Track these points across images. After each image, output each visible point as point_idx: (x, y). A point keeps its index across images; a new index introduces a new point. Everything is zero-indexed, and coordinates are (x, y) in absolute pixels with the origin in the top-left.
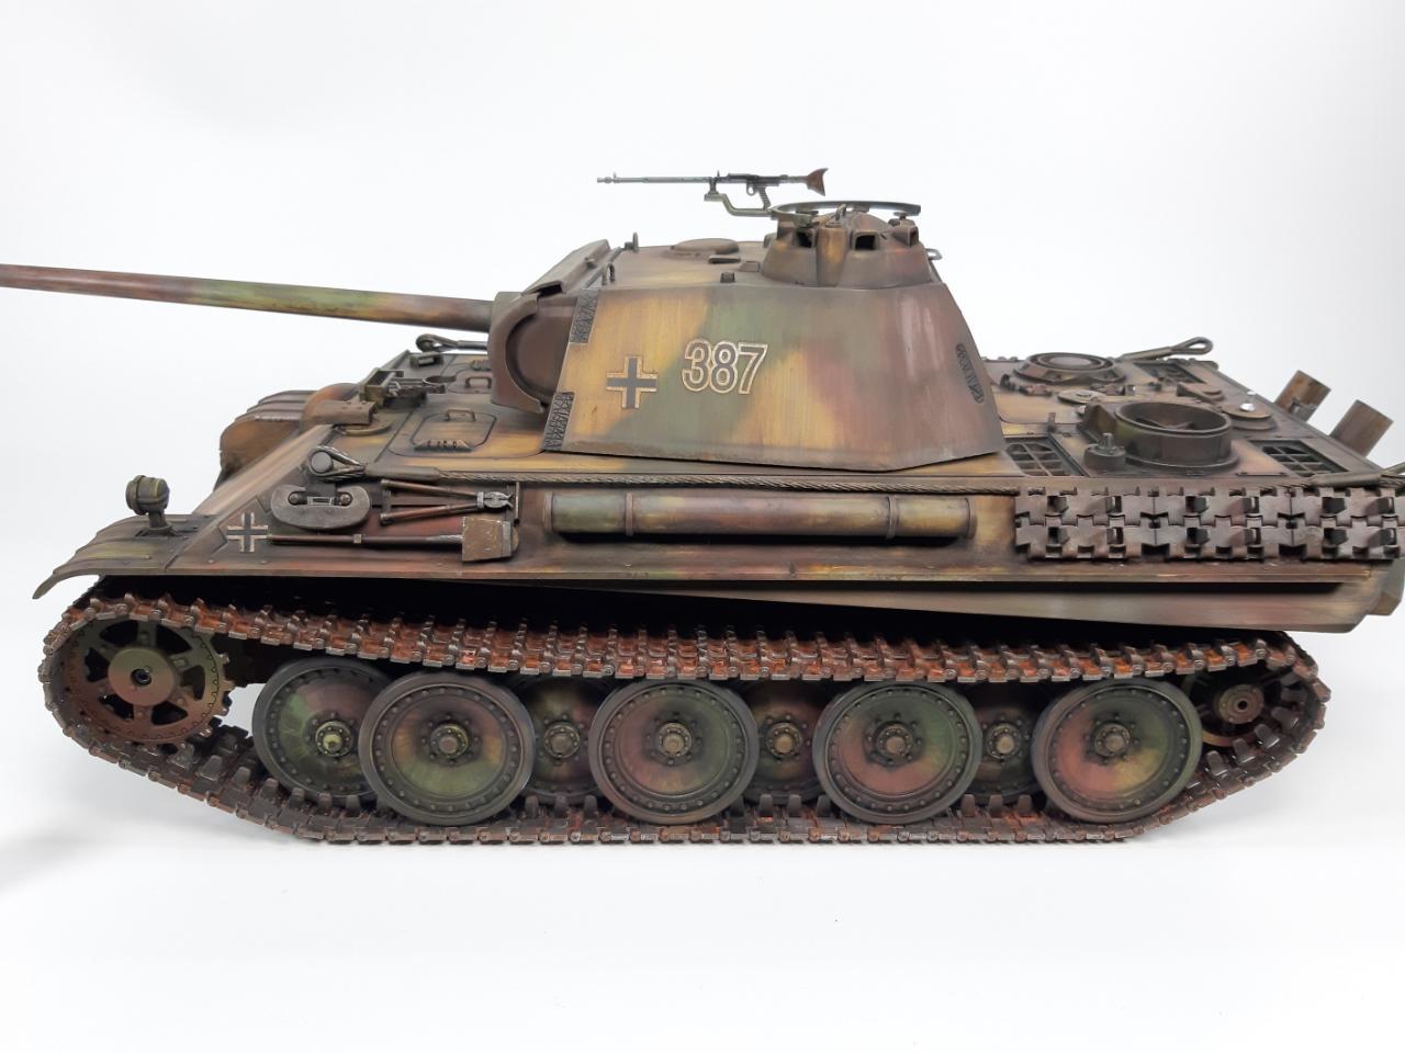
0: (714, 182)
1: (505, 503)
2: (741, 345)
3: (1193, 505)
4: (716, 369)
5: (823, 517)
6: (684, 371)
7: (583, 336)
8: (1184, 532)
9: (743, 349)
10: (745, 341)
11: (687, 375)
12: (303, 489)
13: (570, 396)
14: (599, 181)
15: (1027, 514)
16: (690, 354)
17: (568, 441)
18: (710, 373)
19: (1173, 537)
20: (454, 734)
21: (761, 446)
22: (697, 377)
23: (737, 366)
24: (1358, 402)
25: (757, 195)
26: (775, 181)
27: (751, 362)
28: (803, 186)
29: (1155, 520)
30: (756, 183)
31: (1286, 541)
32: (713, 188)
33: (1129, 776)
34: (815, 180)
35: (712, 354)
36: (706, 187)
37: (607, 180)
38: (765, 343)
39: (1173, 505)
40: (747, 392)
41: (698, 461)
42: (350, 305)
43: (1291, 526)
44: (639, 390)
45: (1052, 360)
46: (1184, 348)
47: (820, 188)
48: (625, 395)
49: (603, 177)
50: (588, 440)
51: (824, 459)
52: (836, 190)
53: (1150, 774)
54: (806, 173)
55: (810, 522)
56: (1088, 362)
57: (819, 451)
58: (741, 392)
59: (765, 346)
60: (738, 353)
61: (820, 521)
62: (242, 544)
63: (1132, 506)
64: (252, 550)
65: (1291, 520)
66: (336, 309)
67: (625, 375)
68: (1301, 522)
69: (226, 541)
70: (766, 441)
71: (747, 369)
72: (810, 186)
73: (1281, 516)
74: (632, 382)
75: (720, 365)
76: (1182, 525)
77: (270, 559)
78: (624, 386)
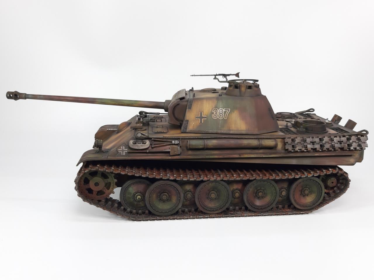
0: (216, 75)
1: (178, 143)
2: (224, 109)
3: (321, 140)
4: (219, 114)
5: (246, 144)
6: (212, 115)
7: (190, 108)
8: (319, 145)
9: (225, 110)
10: (226, 108)
11: (213, 116)
12: (135, 141)
13: (188, 121)
14: (191, 76)
15: (287, 143)
16: (214, 111)
17: (188, 130)
18: (218, 115)
19: (317, 147)
20: (166, 195)
21: (230, 130)
22: (215, 116)
23: (224, 113)
24: (349, 120)
25: (225, 78)
26: (229, 75)
27: (227, 112)
28: (235, 76)
29: (313, 143)
30: (225, 76)
31: (340, 147)
32: (215, 77)
33: (309, 200)
34: (237, 75)
35: (218, 111)
36: (214, 77)
37: (192, 76)
38: (229, 108)
39: (317, 140)
40: (226, 119)
41: (216, 134)
42: (132, 103)
43: (341, 144)
44: (203, 119)
45: (282, 114)
46: (309, 111)
47: (238, 77)
48: (200, 120)
49: (192, 75)
50: (192, 130)
51: (244, 132)
52: (242, 77)
53: (314, 199)
54: (235, 73)
55: (243, 145)
56: (289, 114)
57: (242, 130)
58: (225, 119)
59: (230, 109)
60: (224, 111)
61: (246, 145)
62: (122, 153)
63: (309, 140)
64: (124, 154)
65: (340, 142)
66: (129, 104)
67: (199, 116)
68: (342, 143)
69: (118, 153)
70: (231, 129)
71: (226, 114)
72: (236, 76)
73: (338, 141)
74: (201, 117)
75: (220, 113)
76: (319, 144)
77: (129, 156)
78: (199, 118)
